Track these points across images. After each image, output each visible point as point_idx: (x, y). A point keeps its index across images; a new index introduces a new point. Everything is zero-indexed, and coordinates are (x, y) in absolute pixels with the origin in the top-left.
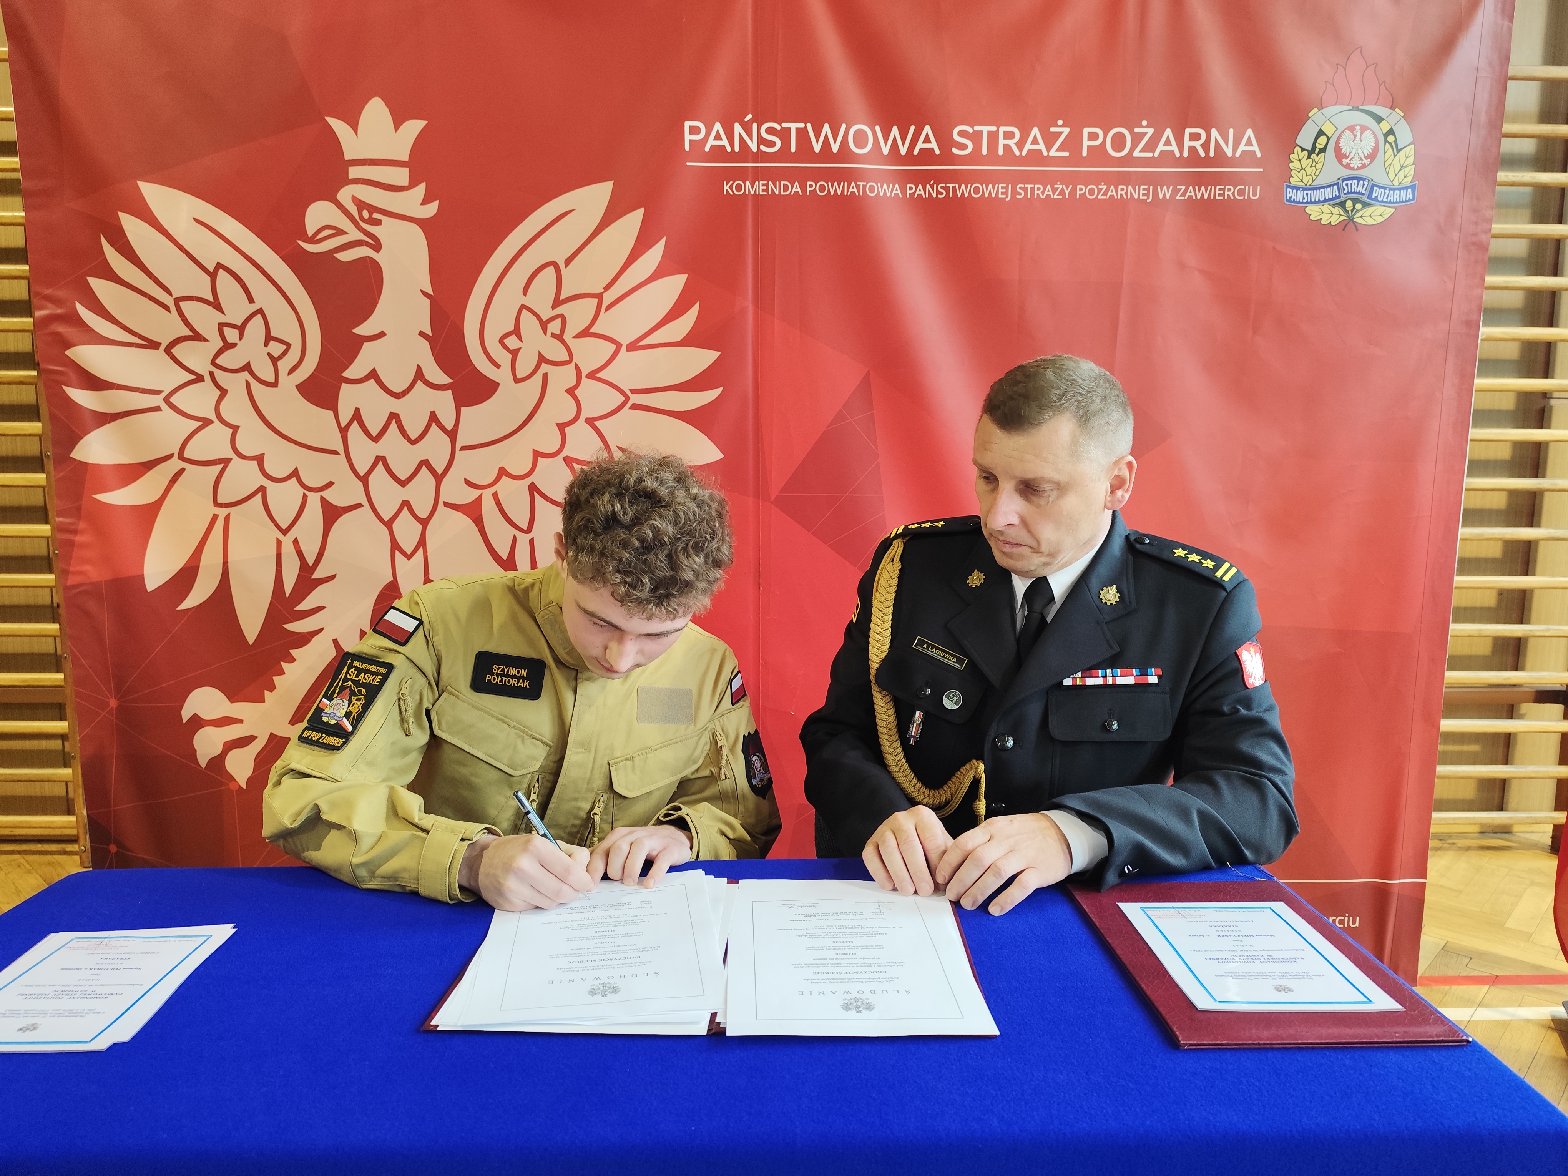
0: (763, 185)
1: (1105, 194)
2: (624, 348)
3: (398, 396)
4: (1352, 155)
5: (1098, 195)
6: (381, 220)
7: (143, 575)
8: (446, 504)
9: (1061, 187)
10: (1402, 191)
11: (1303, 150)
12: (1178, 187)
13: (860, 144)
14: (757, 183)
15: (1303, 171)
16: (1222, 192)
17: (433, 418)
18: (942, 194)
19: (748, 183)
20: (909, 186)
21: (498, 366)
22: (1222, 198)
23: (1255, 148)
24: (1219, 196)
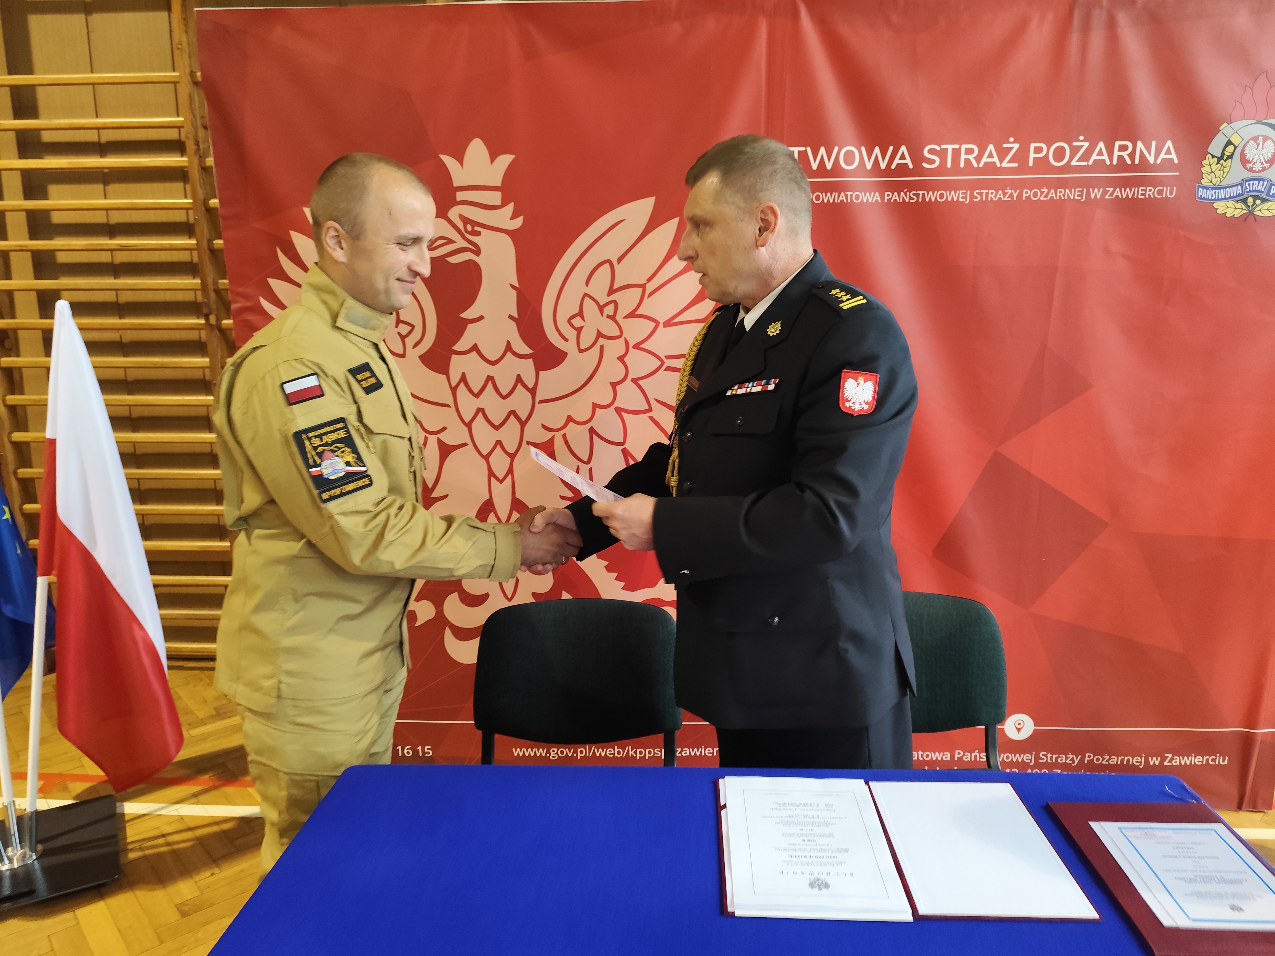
1: (1046, 196)
3: (493, 363)
4: (1255, 160)
5: (1040, 197)
6: (481, 232)
8: (529, 443)
9: (1010, 191)
11: (1213, 157)
12: (1107, 189)
13: (849, 161)
15: (1213, 173)
16: (1144, 192)
17: (519, 380)
18: (913, 199)
21: (567, 340)
22: (1143, 197)
23: (1173, 156)
24: (1141, 195)
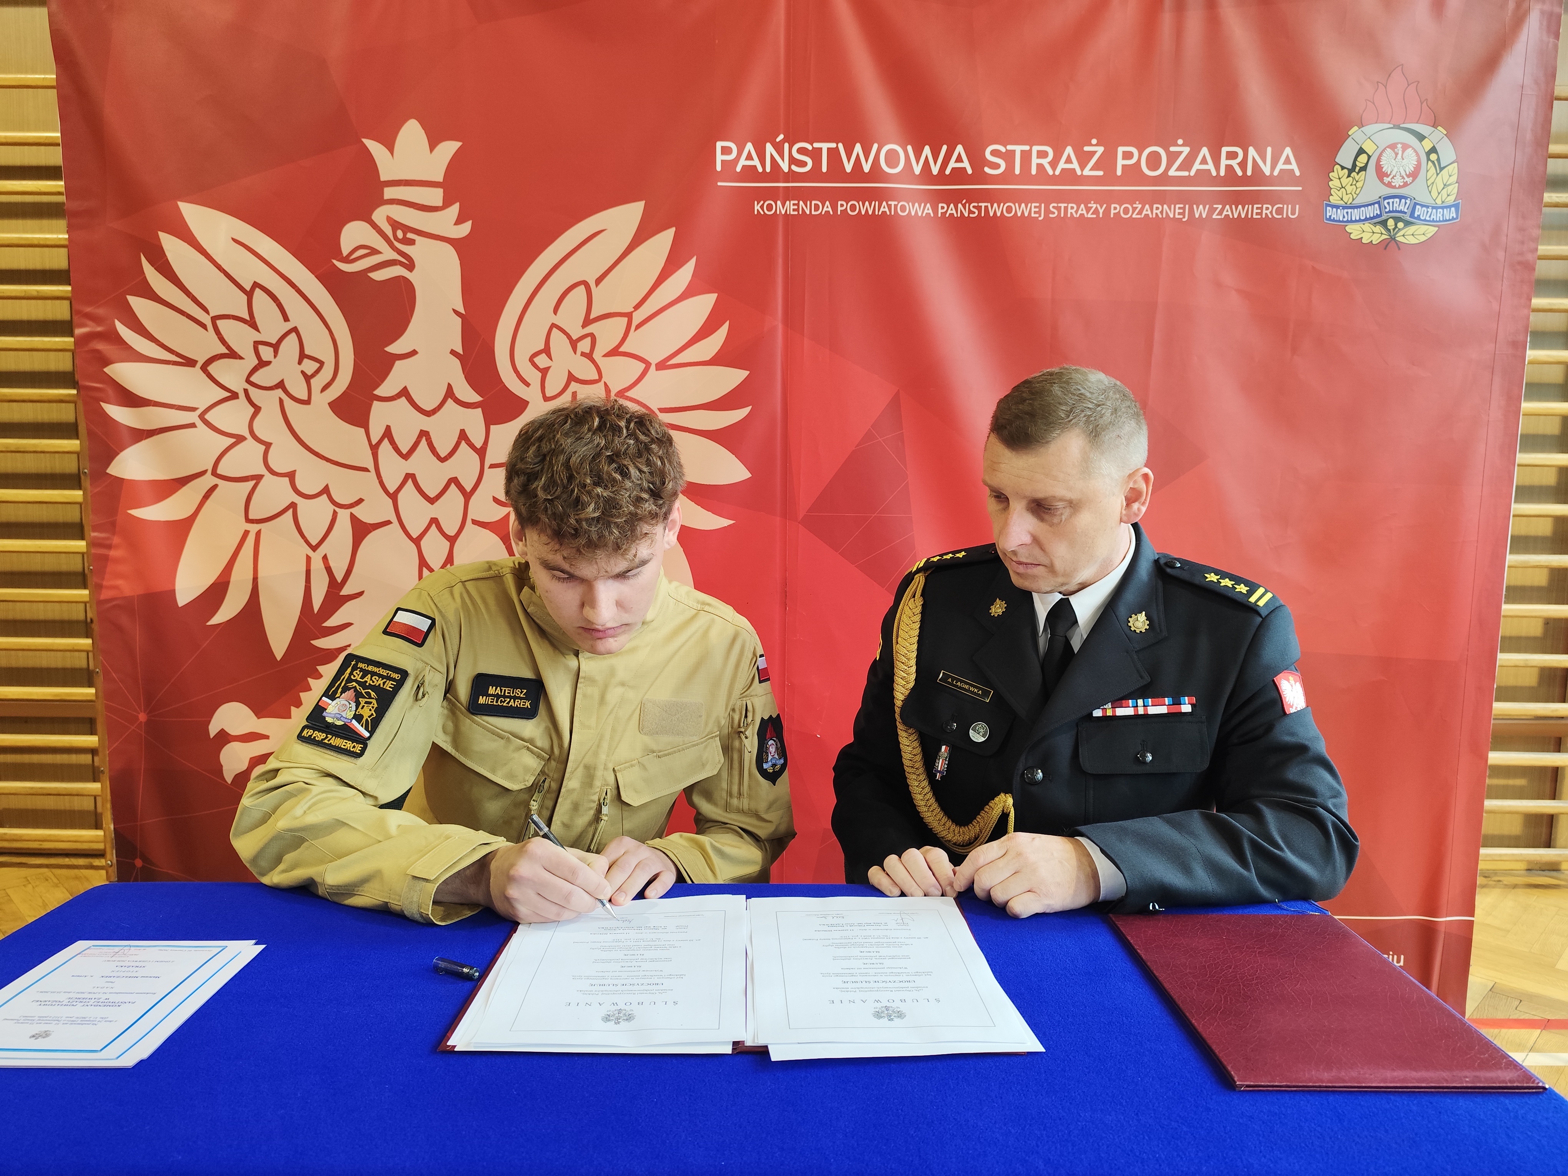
0: (794, 205)
1: (1140, 213)
2: (653, 367)
3: (428, 414)
4: (1394, 173)
5: (1133, 213)
6: (414, 240)
7: (175, 590)
8: (475, 522)
9: (1095, 206)
10: (1445, 210)
11: (1343, 168)
12: (1215, 206)
13: (892, 163)
14: (788, 202)
15: (1343, 189)
16: (1259, 211)
17: (463, 436)
18: (974, 213)
19: (779, 203)
20: (940, 205)
21: (527, 384)
22: (1259, 217)
23: (1294, 166)
24: (1256, 215)
